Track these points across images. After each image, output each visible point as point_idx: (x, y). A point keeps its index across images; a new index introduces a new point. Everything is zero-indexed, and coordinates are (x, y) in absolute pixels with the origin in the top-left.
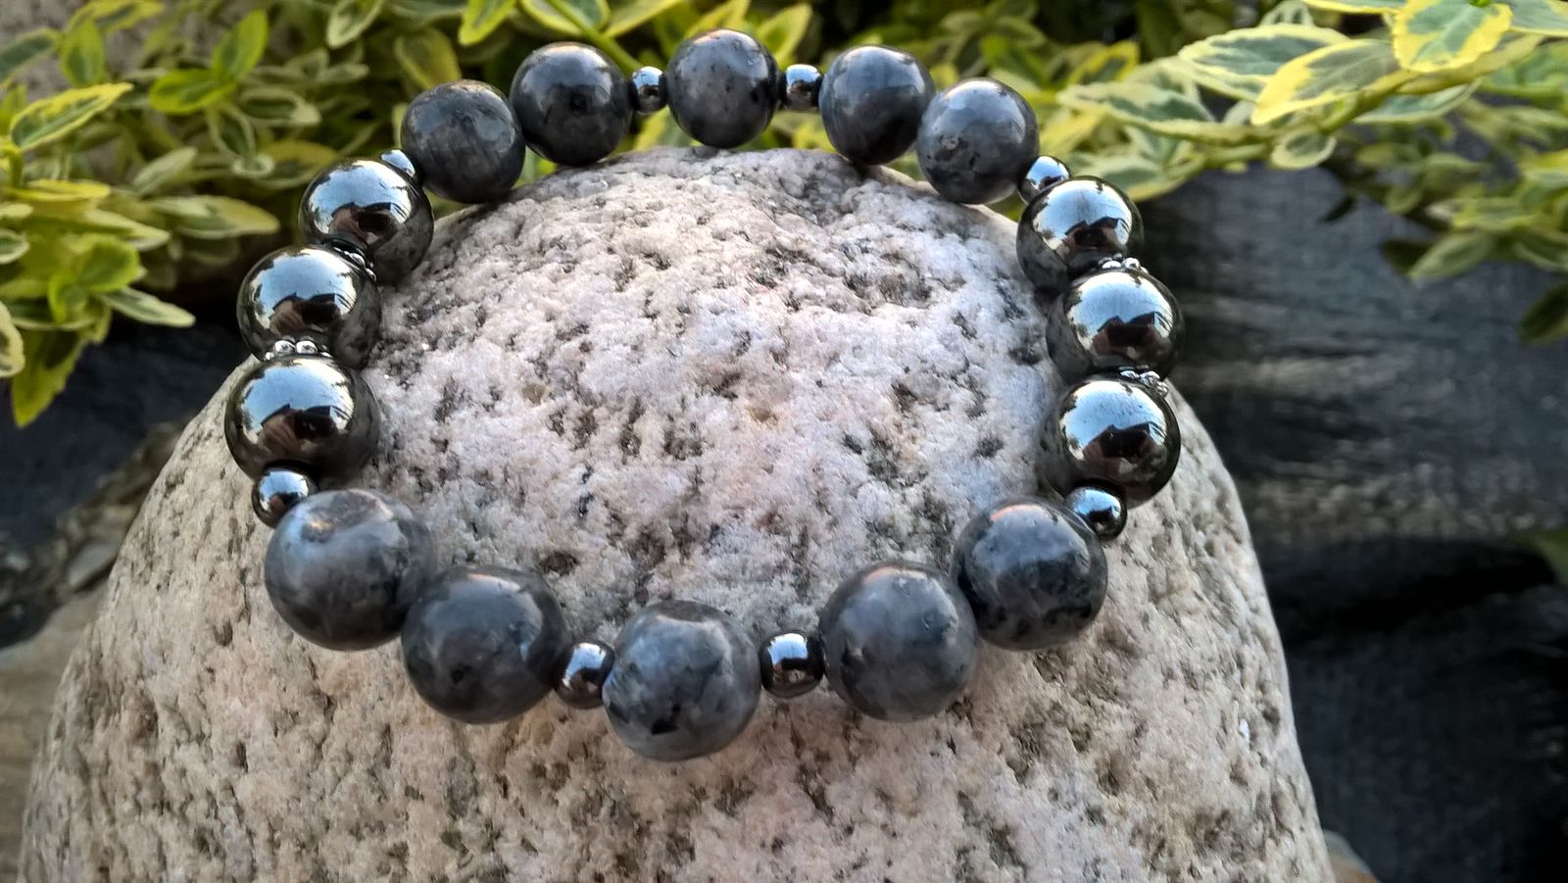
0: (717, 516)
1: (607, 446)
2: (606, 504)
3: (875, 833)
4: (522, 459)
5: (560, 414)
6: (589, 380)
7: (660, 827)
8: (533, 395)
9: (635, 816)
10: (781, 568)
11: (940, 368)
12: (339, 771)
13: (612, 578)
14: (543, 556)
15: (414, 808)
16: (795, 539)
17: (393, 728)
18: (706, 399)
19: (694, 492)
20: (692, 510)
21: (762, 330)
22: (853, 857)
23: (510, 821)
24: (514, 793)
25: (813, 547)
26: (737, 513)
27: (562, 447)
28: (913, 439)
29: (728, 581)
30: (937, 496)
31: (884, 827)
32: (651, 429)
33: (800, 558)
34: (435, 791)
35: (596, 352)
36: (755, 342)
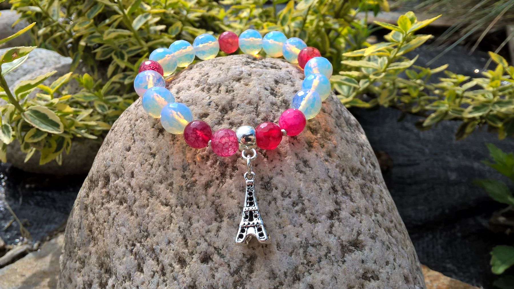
0: (239, 103)
1: (214, 92)
2: (215, 102)
3: (277, 161)
4: (196, 97)
5: (204, 88)
6: (210, 81)
7: (230, 165)
8: (197, 86)
9: (225, 164)
10: (253, 111)
11: (284, 78)
12: (157, 169)
13: (217, 117)
14: (201, 115)
15: (175, 172)
16: (255, 106)
17: (170, 156)
18: (234, 82)
19: (233, 99)
20: (233, 102)
21: (245, 71)
22: (273, 166)
23: (197, 169)
24: (197, 163)
25: (259, 107)
26: (243, 101)
27: (204, 94)
28: (280, 89)
29: (242, 115)
30: (286, 98)
31: (279, 160)
32: (223, 88)
33: (257, 110)
34: (179, 167)
35: (210, 77)
36: (244, 73)
